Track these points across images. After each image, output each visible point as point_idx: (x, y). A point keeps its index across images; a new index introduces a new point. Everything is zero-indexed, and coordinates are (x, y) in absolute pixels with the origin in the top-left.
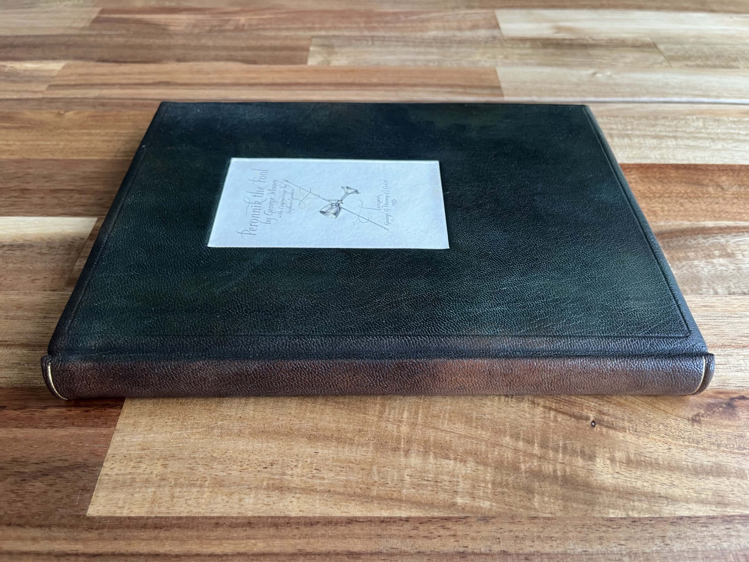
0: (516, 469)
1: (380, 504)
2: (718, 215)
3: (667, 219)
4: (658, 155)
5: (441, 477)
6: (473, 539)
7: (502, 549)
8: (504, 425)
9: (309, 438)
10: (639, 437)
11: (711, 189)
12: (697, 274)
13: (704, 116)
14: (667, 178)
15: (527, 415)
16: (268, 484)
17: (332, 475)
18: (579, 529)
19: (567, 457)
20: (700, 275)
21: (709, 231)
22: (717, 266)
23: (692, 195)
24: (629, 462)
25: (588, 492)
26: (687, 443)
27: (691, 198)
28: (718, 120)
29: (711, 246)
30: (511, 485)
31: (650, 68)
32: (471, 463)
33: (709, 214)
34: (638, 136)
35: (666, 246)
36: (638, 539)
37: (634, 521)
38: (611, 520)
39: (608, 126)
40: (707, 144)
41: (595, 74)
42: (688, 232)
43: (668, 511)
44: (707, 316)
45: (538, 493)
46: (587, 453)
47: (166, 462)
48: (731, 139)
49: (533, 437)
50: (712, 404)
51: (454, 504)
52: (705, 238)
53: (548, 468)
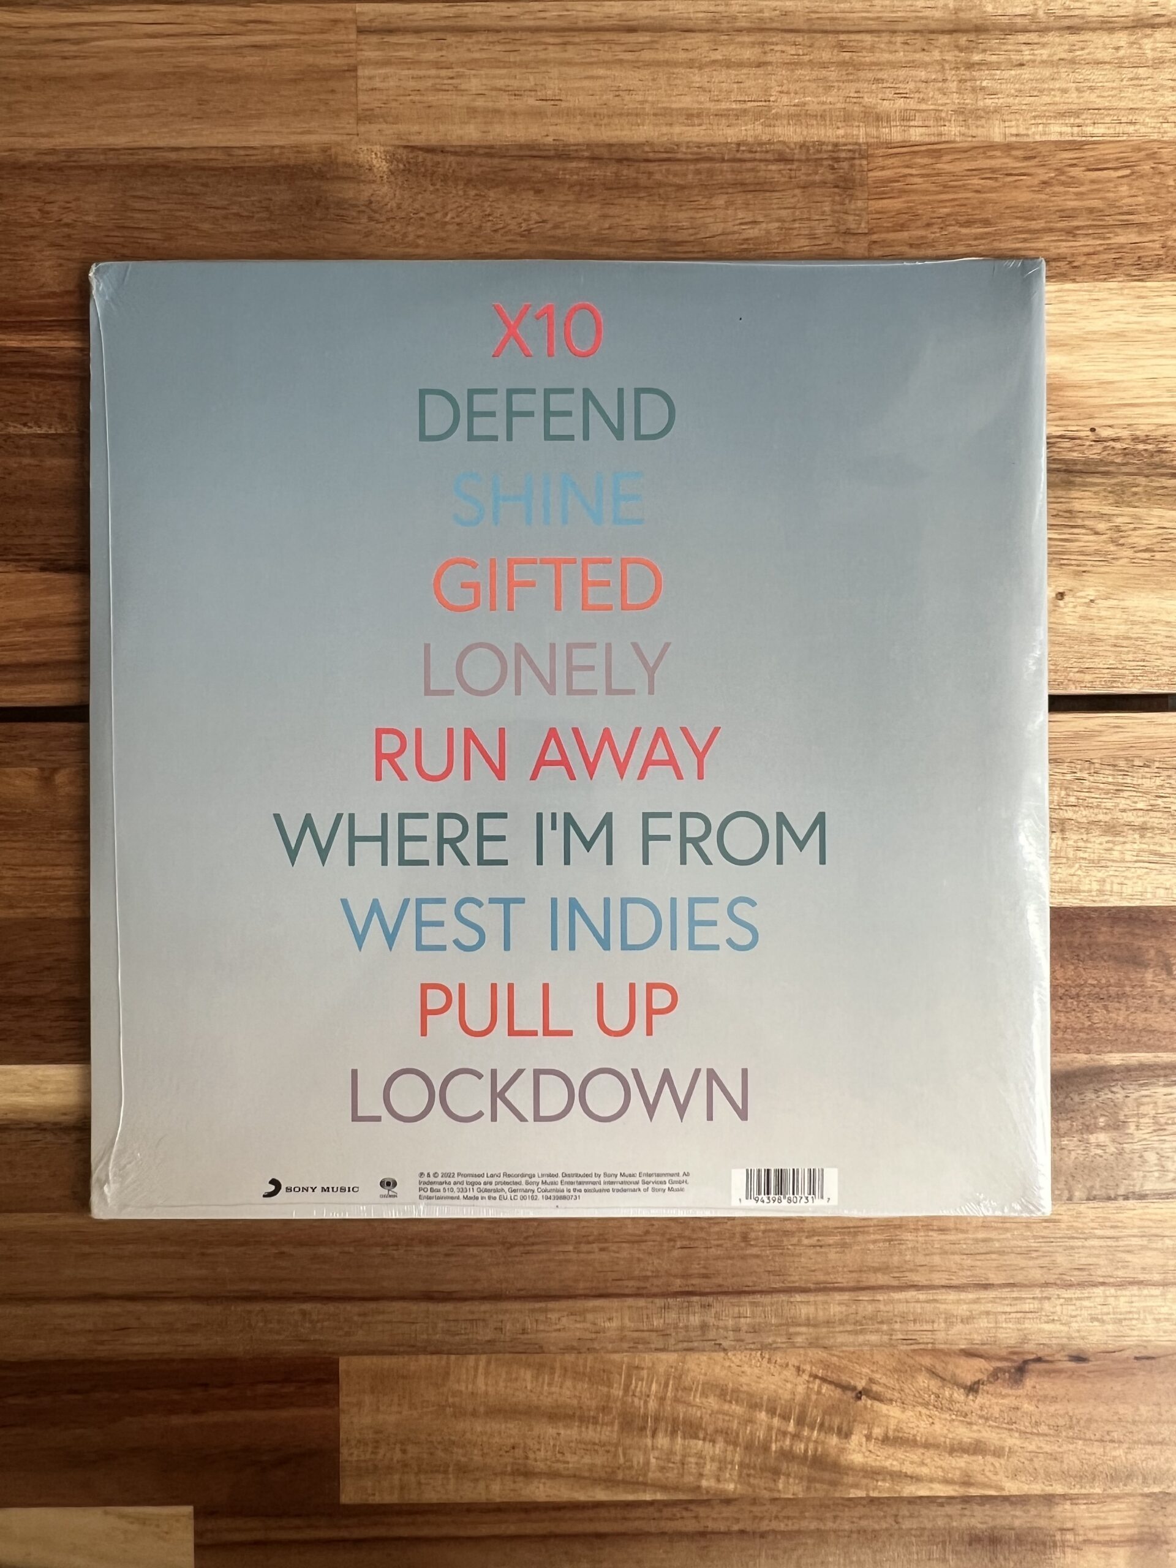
0: (766, 1448)
1: (625, 1488)
2: (1135, 1039)
6: (713, 1519)
7: (740, 1528)
8: (761, 1398)
10: (904, 1410)
15: (789, 1386)
17: (575, 1458)
18: (817, 1509)
19: (822, 1434)
23: (1114, 991)
24: (886, 1440)
25: (834, 1473)
32: (720, 1445)
34: (1079, 827)
36: (871, 1517)
37: (872, 1501)
38: (850, 1500)
43: (908, 1491)
45: (784, 1474)
46: (844, 1429)
47: (404, 1447)
49: (790, 1413)
51: (699, 1487)
53: (799, 1448)
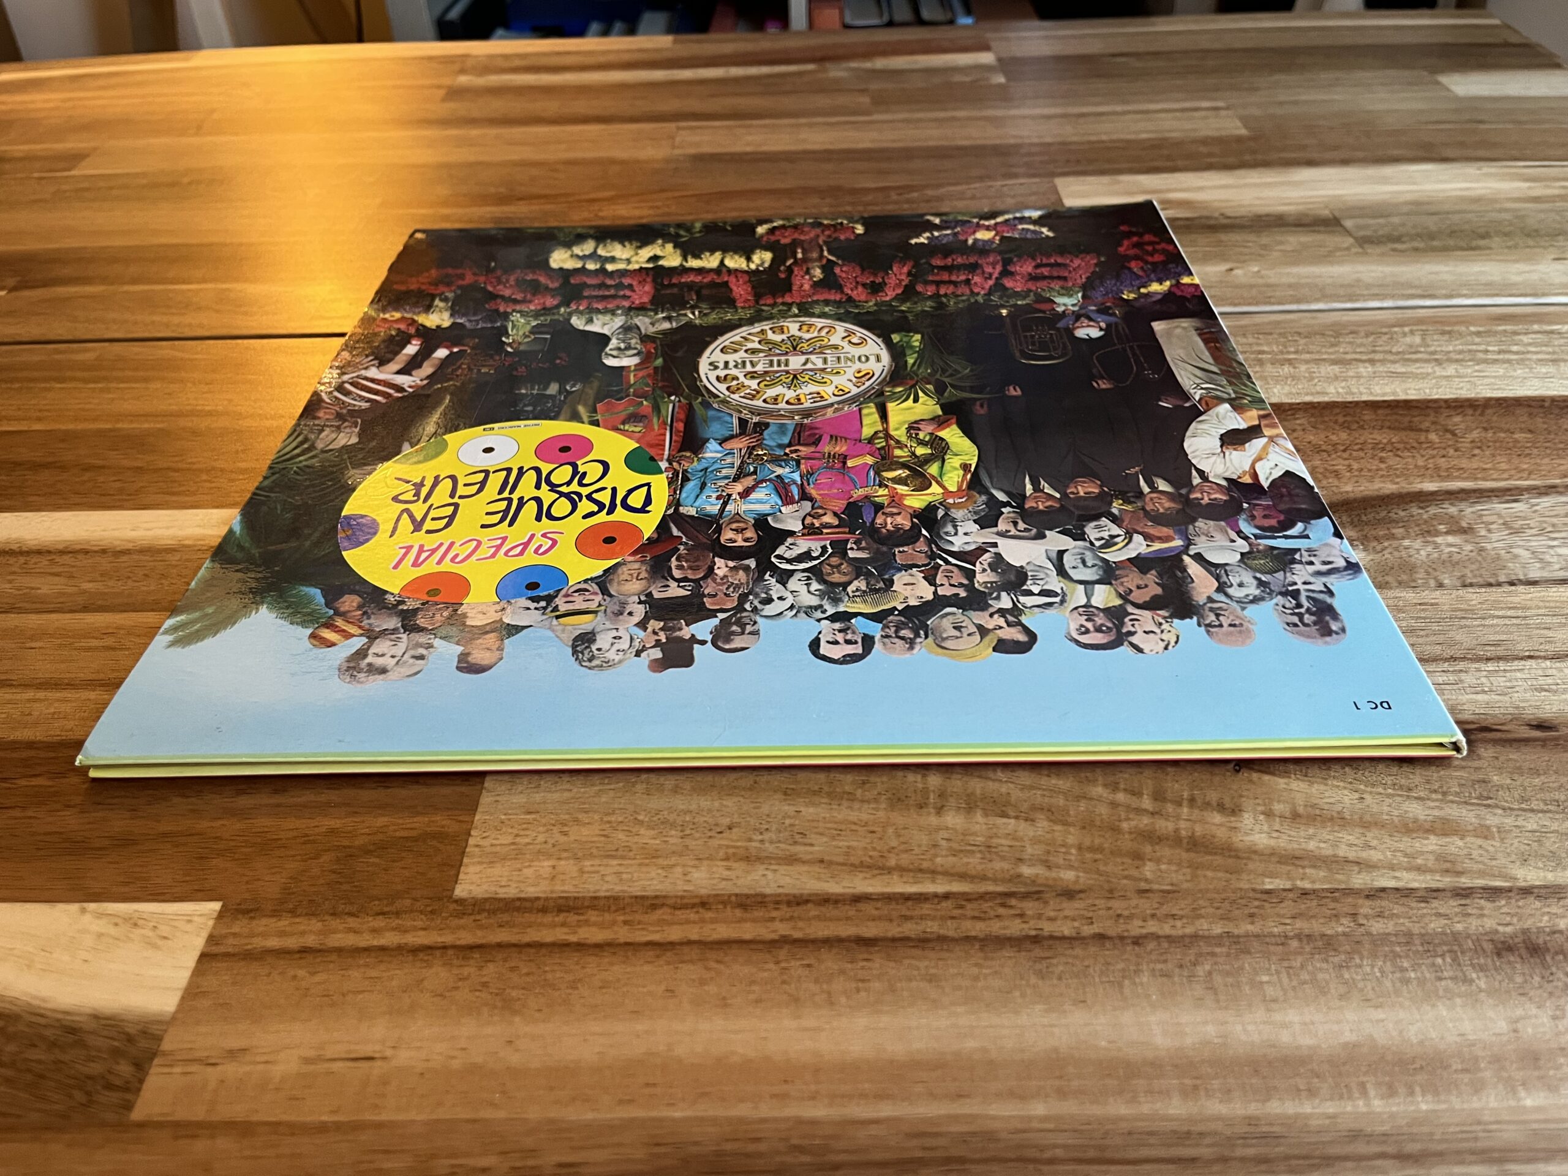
0: (1115, 830)
1: (901, 876)
2: (1445, 474)
3: (1357, 482)
4: (1343, 388)
5: (995, 840)
6: (1050, 919)
7: (1097, 931)
8: (1093, 771)
9: (785, 794)
10: (1311, 782)
11: (1433, 436)
12: (1407, 559)
13: (1424, 328)
14: (1357, 422)
16: (727, 853)
17: (825, 839)
18: (1216, 905)
19: (1196, 812)
20: (1413, 559)
21: (1430, 497)
22: (1442, 547)
23: (1401, 446)
24: (1295, 816)
25: (1230, 857)
26: (1390, 791)
27: (1398, 449)
28: (1449, 332)
29: (1432, 519)
30: (1108, 850)
31: (1328, 257)
32: (1043, 824)
33: (1429, 472)
34: (1307, 362)
35: (1356, 520)
36: (1312, 917)
37: (1305, 893)
38: (1268, 892)
39: (1256, 348)
40: (1428, 368)
41: (1231, 270)
42: (1392, 499)
43: (1360, 881)
45: (1150, 860)
46: (1227, 806)
47: (566, 829)
48: (1470, 360)
49: (1141, 787)
51: (1019, 876)
52: (1422, 508)
53: (1165, 826)
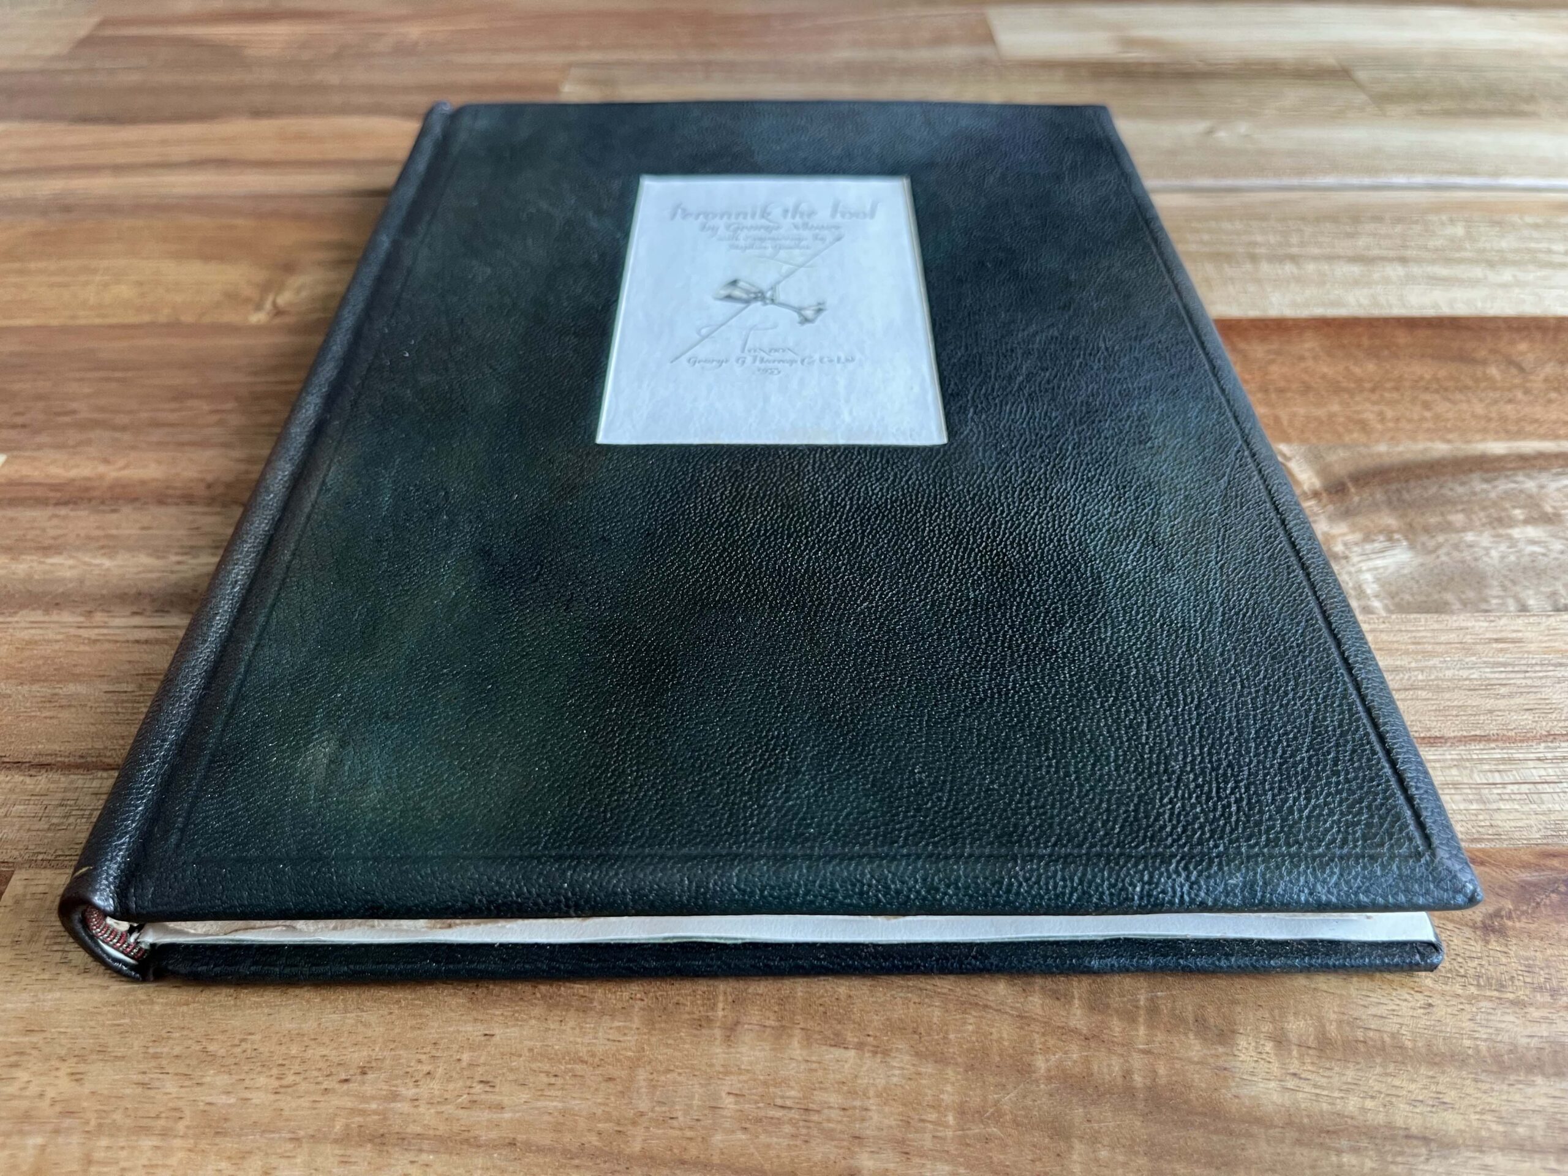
3: (1392, 438)
4: (1365, 297)
5: (819, 1096)
11: (1493, 371)
12: (1473, 565)
13: (1467, 215)
14: (1388, 347)
16: (347, 1126)
20: (1480, 564)
21: (1496, 464)
22: (1521, 545)
26: (1473, 990)
27: (1446, 389)
28: (1499, 223)
29: (1502, 498)
30: (1008, 1117)
31: (1338, 116)
35: (1394, 499)
40: (1478, 272)
41: (1210, 132)
42: (1444, 466)
44: (1505, 665)
48: (1532, 262)
50: (1535, 885)
52: (1487, 481)
